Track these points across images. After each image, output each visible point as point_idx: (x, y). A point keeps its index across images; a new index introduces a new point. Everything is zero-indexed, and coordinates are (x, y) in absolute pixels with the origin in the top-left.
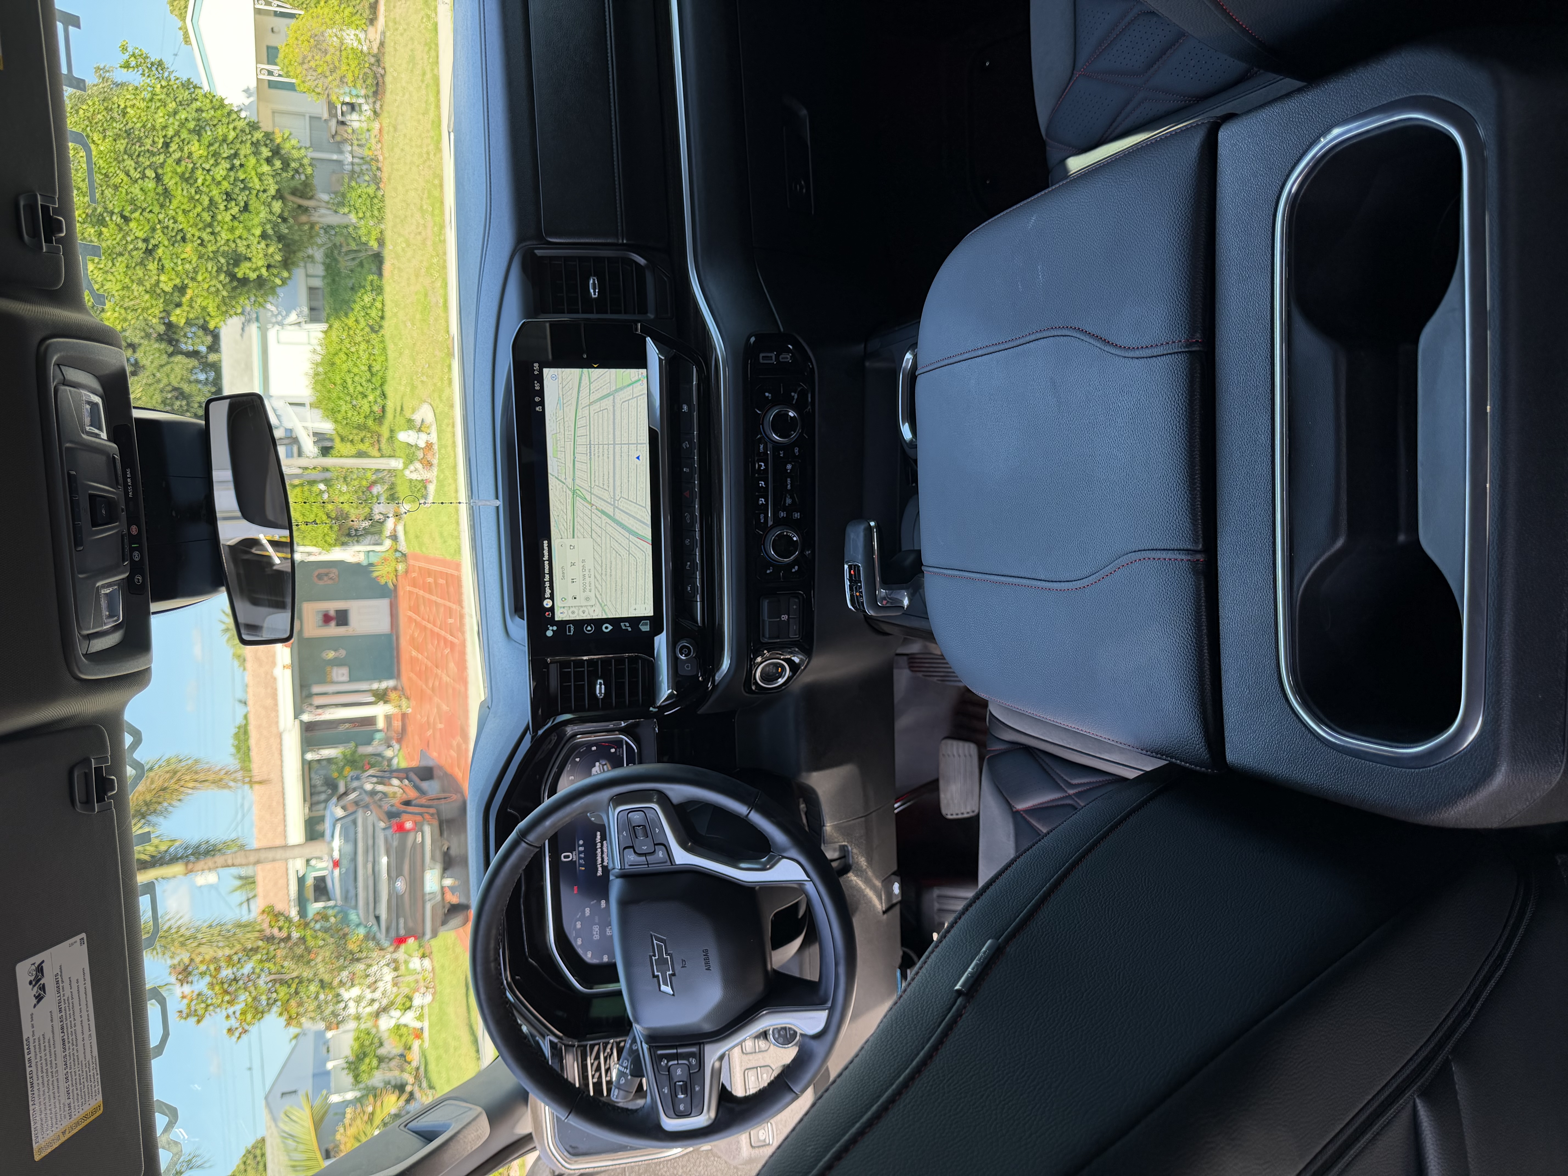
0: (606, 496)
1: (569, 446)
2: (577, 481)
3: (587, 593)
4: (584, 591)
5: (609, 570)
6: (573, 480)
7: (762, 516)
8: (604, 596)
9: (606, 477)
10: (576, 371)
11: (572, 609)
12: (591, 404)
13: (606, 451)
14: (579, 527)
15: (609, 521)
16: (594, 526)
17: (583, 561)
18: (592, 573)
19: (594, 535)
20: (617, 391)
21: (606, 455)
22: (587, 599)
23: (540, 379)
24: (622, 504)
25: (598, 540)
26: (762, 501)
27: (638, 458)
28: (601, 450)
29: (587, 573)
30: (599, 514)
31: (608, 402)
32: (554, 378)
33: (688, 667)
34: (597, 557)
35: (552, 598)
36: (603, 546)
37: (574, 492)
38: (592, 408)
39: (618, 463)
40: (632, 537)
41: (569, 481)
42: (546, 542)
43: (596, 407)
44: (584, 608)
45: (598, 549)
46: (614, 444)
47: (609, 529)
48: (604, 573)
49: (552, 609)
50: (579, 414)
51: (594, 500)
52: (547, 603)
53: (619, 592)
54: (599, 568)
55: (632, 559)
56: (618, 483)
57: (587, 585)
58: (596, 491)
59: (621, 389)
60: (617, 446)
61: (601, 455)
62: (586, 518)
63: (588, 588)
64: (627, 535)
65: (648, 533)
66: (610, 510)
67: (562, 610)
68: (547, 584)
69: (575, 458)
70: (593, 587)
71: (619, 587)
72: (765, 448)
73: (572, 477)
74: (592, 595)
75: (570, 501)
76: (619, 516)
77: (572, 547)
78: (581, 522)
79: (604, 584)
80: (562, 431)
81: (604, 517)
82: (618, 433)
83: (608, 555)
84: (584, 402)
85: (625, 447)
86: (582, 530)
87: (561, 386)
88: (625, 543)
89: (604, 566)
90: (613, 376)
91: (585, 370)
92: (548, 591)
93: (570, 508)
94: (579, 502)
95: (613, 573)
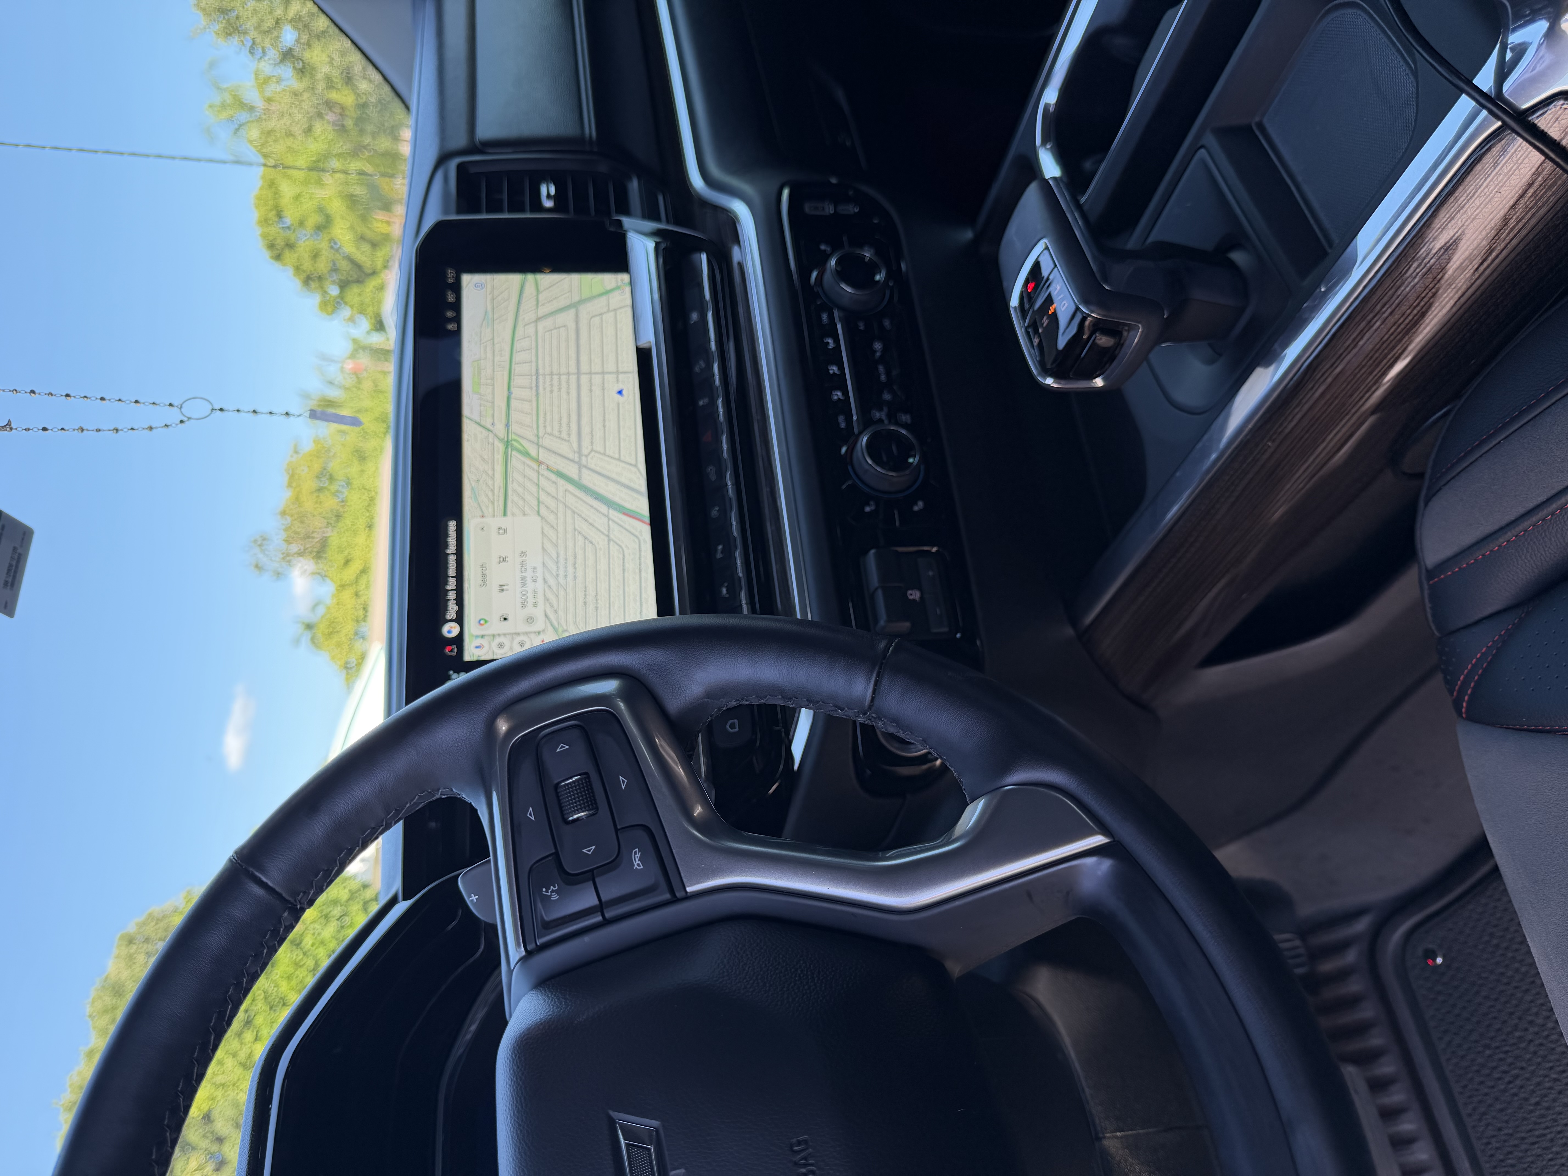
0: (564, 449)
1: (502, 377)
2: (514, 427)
3: (530, 610)
4: (524, 606)
5: (570, 569)
6: (507, 425)
7: (841, 419)
8: (561, 613)
9: (565, 420)
10: (515, 279)
11: (498, 640)
12: (538, 319)
13: (564, 384)
14: (516, 498)
15: (571, 488)
16: (543, 497)
17: (523, 554)
18: (539, 574)
19: (543, 511)
20: (581, 302)
21: (564, 389)
22: (530, 620)
23: (457, 288)
24: (594, 462)
25: (551, 518)
26: (838, 395)
27: (620, 392)
28: (555, 382)
29: (529, 574)
30: (553, 477)
31: (568, 318)
32: (479, 286)
33: (732, 726)
34: (548, 546)
35: (460, 619)
36: (561, 529)
37: (507, 444)
38: (541, 325)
39: (585, 399)
40: (613, 514)
41: (500, 429)
42: (452, 525)
43: (548, 323)
44: (522, 638)
45: (551, 533)
46: (579, 373)
47: (570, 500)
48: (561, 573)
49: (459, 640)
50: (520, 332)
51: (543, 456)
52: (450, 630)
53: (591, 608)
54: (552, 566)
55: (614, 549)
56: (586, 430)
57: (530, 595)
58: (547, 441)
59: (591, 298)
60: (584, 379)
61: (555, 389)
62: (529, 485)
63: (531, 600)
64: (604, 508)
65: (641, 503)
66: (572, 471)
67: (478, 642)
68: (452, 595)
69: (510, 393)
70: (540, 599)
71: (590, 599)
72: (831, 317)
73: (504, 421)
74: (539, 613)
75: (499, 457)
76: (588, 479)
77: (502, 531)
78: (520, 490)
79: (562, 593)
80: (489, 355)
81: (561, 482)
82: (584, 358)
83: (570, 544)
84: (527, 315)
85: (597, 379)
86: (521, 503)
87: (489, 297)
88: (600, 522)
89: (562, 561)
90: (575, 283)
91: (530, 277)
92: (452, 608)
93: (499, 468)
94: (516, 460)
95: (580, 574)
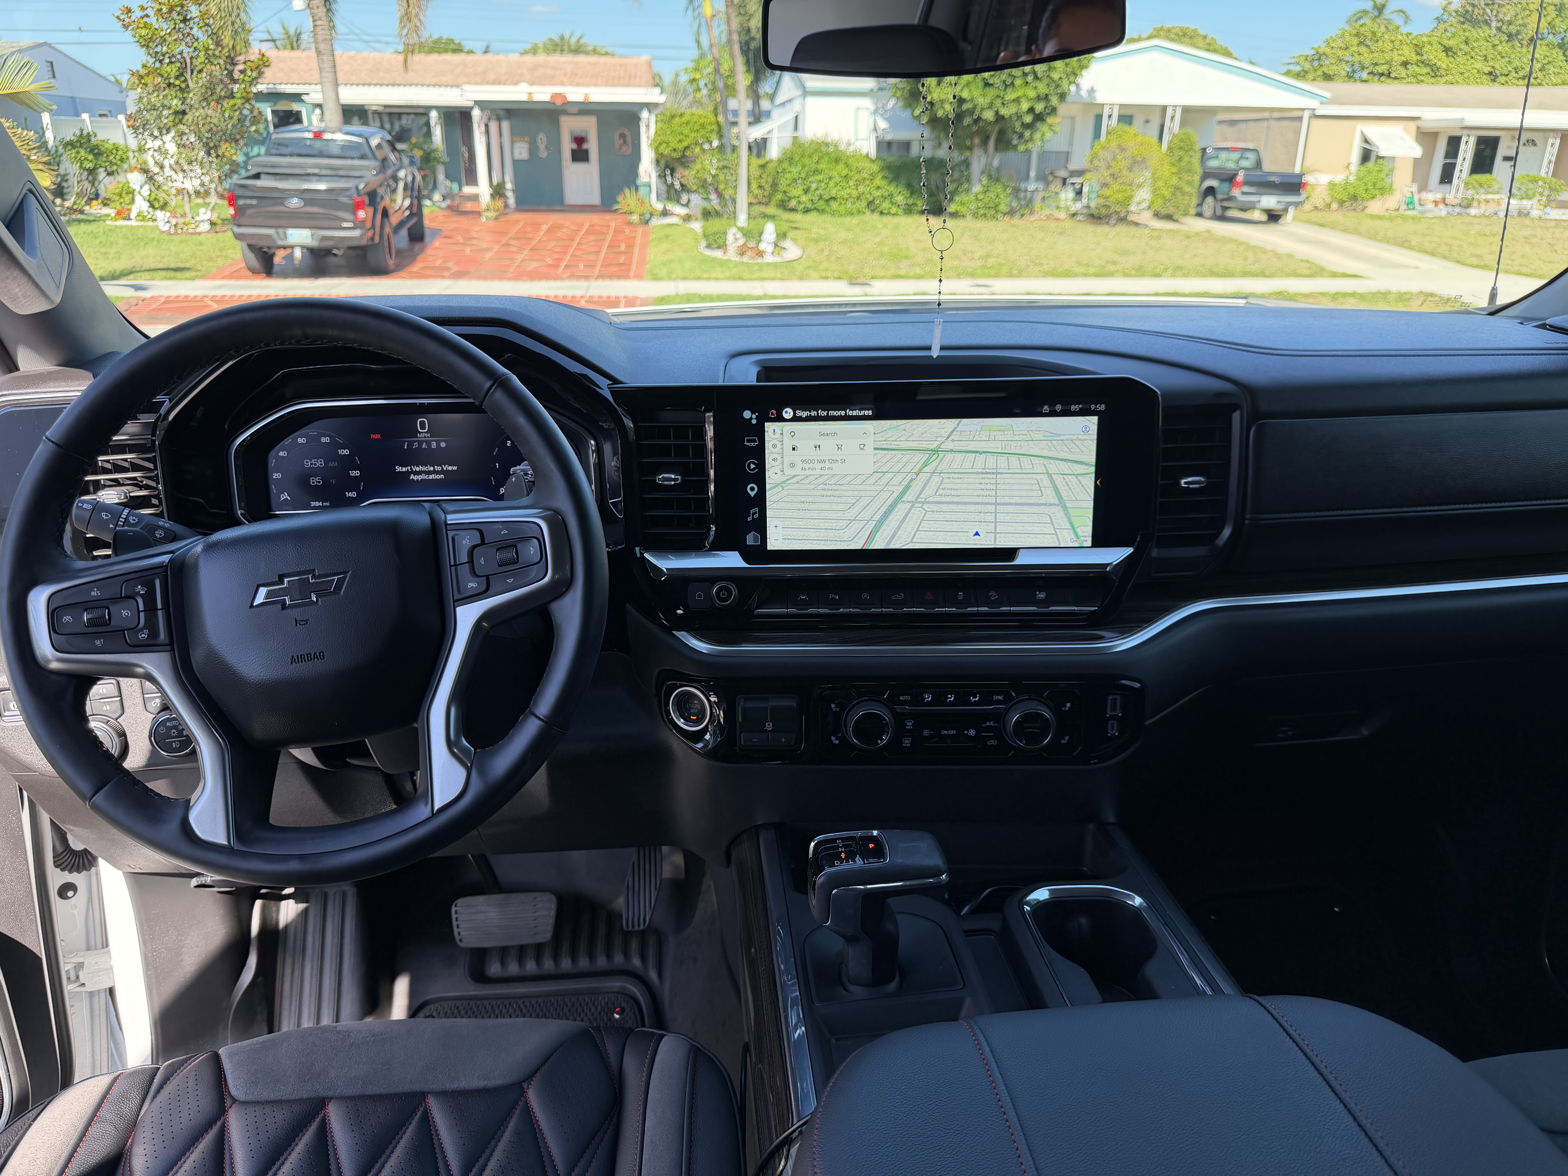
0: (928, 491)
1: (997, 447)
2: (949, 456)
3: (800, 465)
4: (803, 461)
5: (830, 493)
6: (951, 451)
7: (908, 698)
8: (796, 486)
9: (953, 492)
10: (1092, 458)
11: (779, 445)
12: (1050, 476)
13: (988, 493)
14: (888, 457)
15: (895, 495)
16: (889, 476)
17: (843, 461)
18: (826, 472)
19: (877, 476)
20: (1065, 508)
21: (982, 493)
22: (792, 465)
23: (1084, 412)
24: (916, 513)
25: (871, 481)
26: (928, 698)
27: (977, 534)
28: (988, 487)
29: (827, 465)
30: (905, 483)
31: (1051, 498)
32: (1086, 430)
33: (699, 596)
34: (849, 478)
35: (795, 419)
36: (861, 487)
37: (936, 451)
38: (1045, 478)
39: (972, 508)
40: (872, 523)
41: (949, 445)
42: (870, 413)
43: (1046, 481)
44: (779, 459)
45: (859, 480)
46: (996, 504)
47: (885, 495)
48: (827, 487)
49: (780, 419)
50: (1037, 461)
51: (923, 477)
52: (788, 413)
53: (800, 506)
54: (833, 481)
55: (844, 524)
56: (945, 507)
57: (811, 466)
58: (936, 479)
59: (1068, 515)
60: (992, 508)
61: (983, 487)
62: (900, 465)
63: (807, 466)
64: (877, 517)
65: (879, 544)
66: (910, 496)
67: (778, 431)
68: (813, 413)
69: (980, 453)
70: (808, 472)
71: (806, 506)
72: (998, 702)
73: (955, 448)
74: (797, 470)
75: (924, 445)
76: (902, 508)
77: (863, 447)
78: (895, 460)
79: (812, 487)
80: (1017, 438)
81: (900, 489)
82: (1010, 509)
83: (849, 494)
84: (1053, 467)
85: (991, 517)
86: (884, 460)
87: (1074, 437)
88: (866, 514)
89: (835, 487)
90: (1084, 504)
91: (1093, 469)
92: (804, 414)
93: (915, 445)
94: (921, 457)
95: (826, 499)
